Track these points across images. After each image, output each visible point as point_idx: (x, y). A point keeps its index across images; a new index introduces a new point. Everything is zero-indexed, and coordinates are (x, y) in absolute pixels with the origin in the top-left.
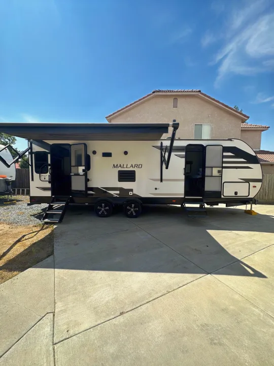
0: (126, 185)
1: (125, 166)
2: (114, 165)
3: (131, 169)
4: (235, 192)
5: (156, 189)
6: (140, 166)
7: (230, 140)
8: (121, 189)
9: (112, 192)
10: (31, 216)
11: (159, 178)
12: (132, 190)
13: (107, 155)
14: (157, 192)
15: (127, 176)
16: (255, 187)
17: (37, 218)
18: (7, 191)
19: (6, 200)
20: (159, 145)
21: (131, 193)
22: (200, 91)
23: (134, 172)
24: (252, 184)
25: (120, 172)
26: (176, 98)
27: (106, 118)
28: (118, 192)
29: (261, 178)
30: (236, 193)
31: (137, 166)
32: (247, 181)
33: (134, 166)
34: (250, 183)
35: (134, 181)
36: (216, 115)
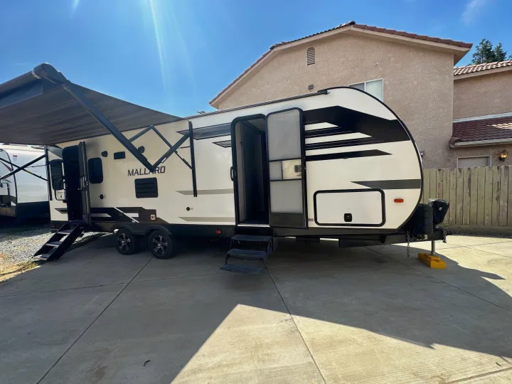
0: (146, 203)
1: (143, 172)
2: (129, 171)
3: (151, 176)
4: (346, 215)
5: (188, 209)
6: (163, 170)
8: (140, 210)
9: (130, 215)
11: (192, 188)
12: (154, 212)
13: (120, 156)
15: (146, 188)
16: (399, 201)
20: (187, 128)
21: (153, 217)
22: (353, 23)
23: (155, 180)
24: (390, 194)
25: (137, 181)
26: (310, 47)
27: (210, 103)
28: (137, 215)
30: (348, 217)
31: (159, 170)
32: (378, 187)
34: (385, 191)
35: (156, 196)
36: (392, 59)
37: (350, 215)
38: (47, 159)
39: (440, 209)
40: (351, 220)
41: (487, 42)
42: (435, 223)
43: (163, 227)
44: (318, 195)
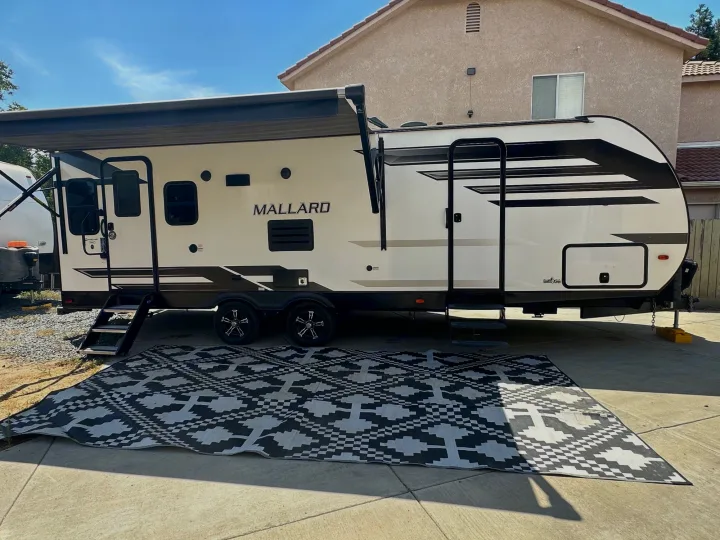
0: (289, 260)
1: (285, 209)
2: (256, 207)
3: (302, 216)
4: (602, 275)
5: (369, 268)
6: (325, 207)
7: (584, 119)
8: (276, 271)
9: (254, 279)
10: (66, 339)
11: (378, 237)
12: (305, 273)
13: (238, 180)
14: (372, 276)
15: (291, 234)
16: (665, 257)
17: (76, 344)
18: (28, 280)
19: (27, 302)
21: (302, 282)
23: (309, 223)
24: (655, 249)
25: (273, 224)
26: (472, 2)
27: (281, 77)
28: (269, 279)
29: (685, 230)
30: (604, 277)
31: (316, 207)
32: (640, 240)
33: (308, 209)
34: (648, 246)
35: (310, 247)
36: (601, 44)
37: (607, 274)
38: (59, 177)
39: (687, 270)
40: (607, 281)
41: (706, 11)
42: (684, 287)
43: (319, 297)
44: (568, 250)
